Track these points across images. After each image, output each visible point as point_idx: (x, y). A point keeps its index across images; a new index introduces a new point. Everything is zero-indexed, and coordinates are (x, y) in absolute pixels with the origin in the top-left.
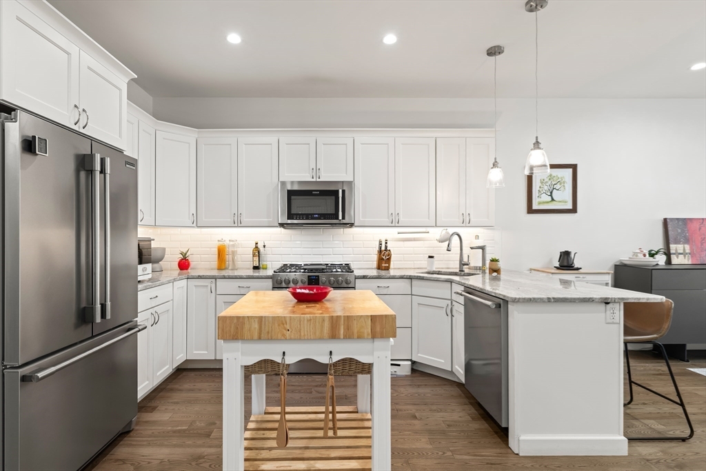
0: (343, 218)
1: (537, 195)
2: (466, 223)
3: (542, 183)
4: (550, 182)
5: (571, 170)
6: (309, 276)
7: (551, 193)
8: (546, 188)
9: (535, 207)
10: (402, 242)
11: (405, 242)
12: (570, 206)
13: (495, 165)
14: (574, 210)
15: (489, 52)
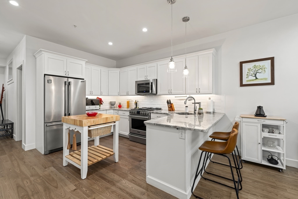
0: (152, 92)
1: (246, 77)
2: (198, 92)
3: (249, 70)
4: (254, 69)
5: (270, 61)
6: (137, 111)
7: (255, 75)
8: (252, 73)
9: (244, 83)
10: (180, 101)
11: (181, 101)
12: (270, 81)
13: (186, 68)
14: (272, 83)
15: (184, 20)
